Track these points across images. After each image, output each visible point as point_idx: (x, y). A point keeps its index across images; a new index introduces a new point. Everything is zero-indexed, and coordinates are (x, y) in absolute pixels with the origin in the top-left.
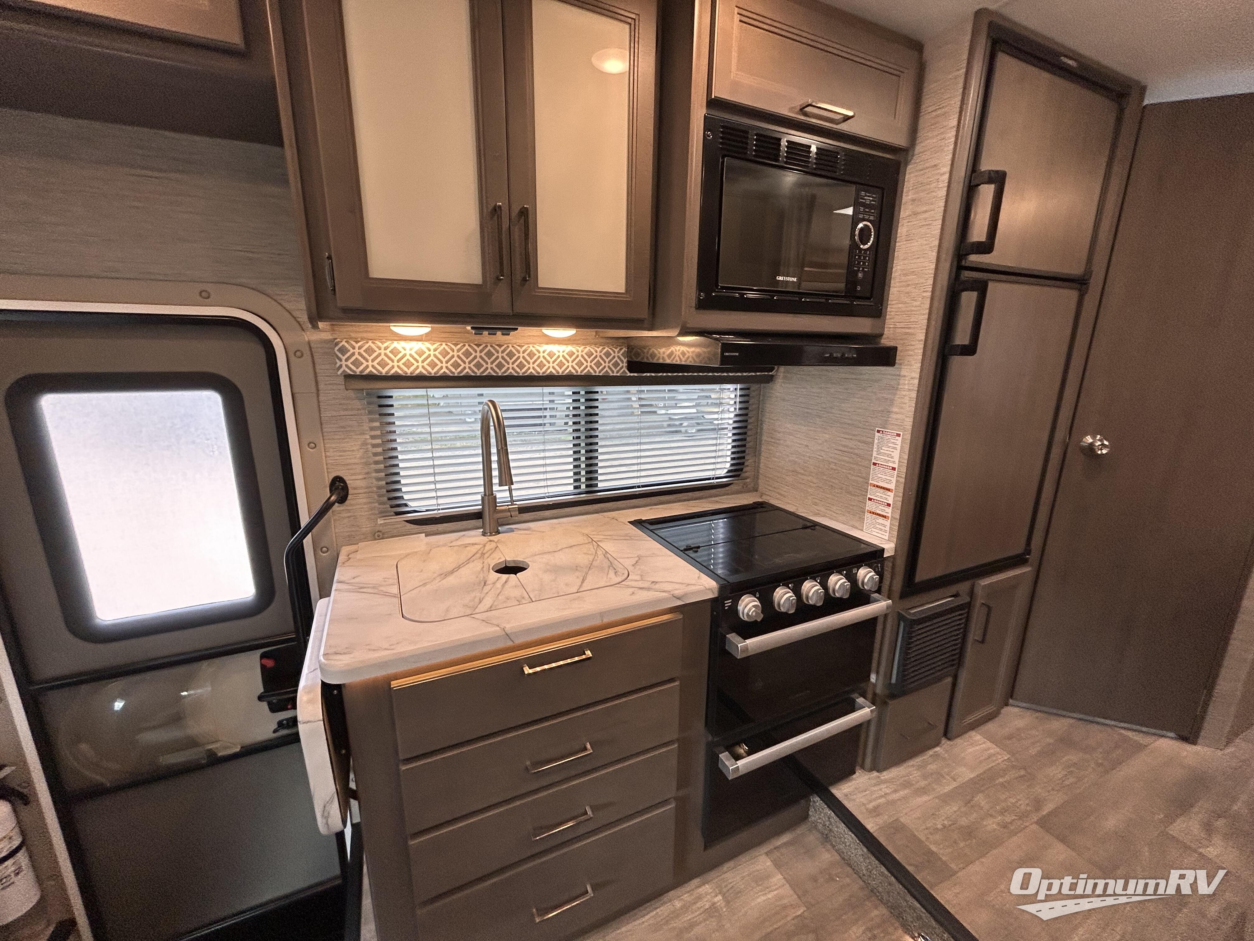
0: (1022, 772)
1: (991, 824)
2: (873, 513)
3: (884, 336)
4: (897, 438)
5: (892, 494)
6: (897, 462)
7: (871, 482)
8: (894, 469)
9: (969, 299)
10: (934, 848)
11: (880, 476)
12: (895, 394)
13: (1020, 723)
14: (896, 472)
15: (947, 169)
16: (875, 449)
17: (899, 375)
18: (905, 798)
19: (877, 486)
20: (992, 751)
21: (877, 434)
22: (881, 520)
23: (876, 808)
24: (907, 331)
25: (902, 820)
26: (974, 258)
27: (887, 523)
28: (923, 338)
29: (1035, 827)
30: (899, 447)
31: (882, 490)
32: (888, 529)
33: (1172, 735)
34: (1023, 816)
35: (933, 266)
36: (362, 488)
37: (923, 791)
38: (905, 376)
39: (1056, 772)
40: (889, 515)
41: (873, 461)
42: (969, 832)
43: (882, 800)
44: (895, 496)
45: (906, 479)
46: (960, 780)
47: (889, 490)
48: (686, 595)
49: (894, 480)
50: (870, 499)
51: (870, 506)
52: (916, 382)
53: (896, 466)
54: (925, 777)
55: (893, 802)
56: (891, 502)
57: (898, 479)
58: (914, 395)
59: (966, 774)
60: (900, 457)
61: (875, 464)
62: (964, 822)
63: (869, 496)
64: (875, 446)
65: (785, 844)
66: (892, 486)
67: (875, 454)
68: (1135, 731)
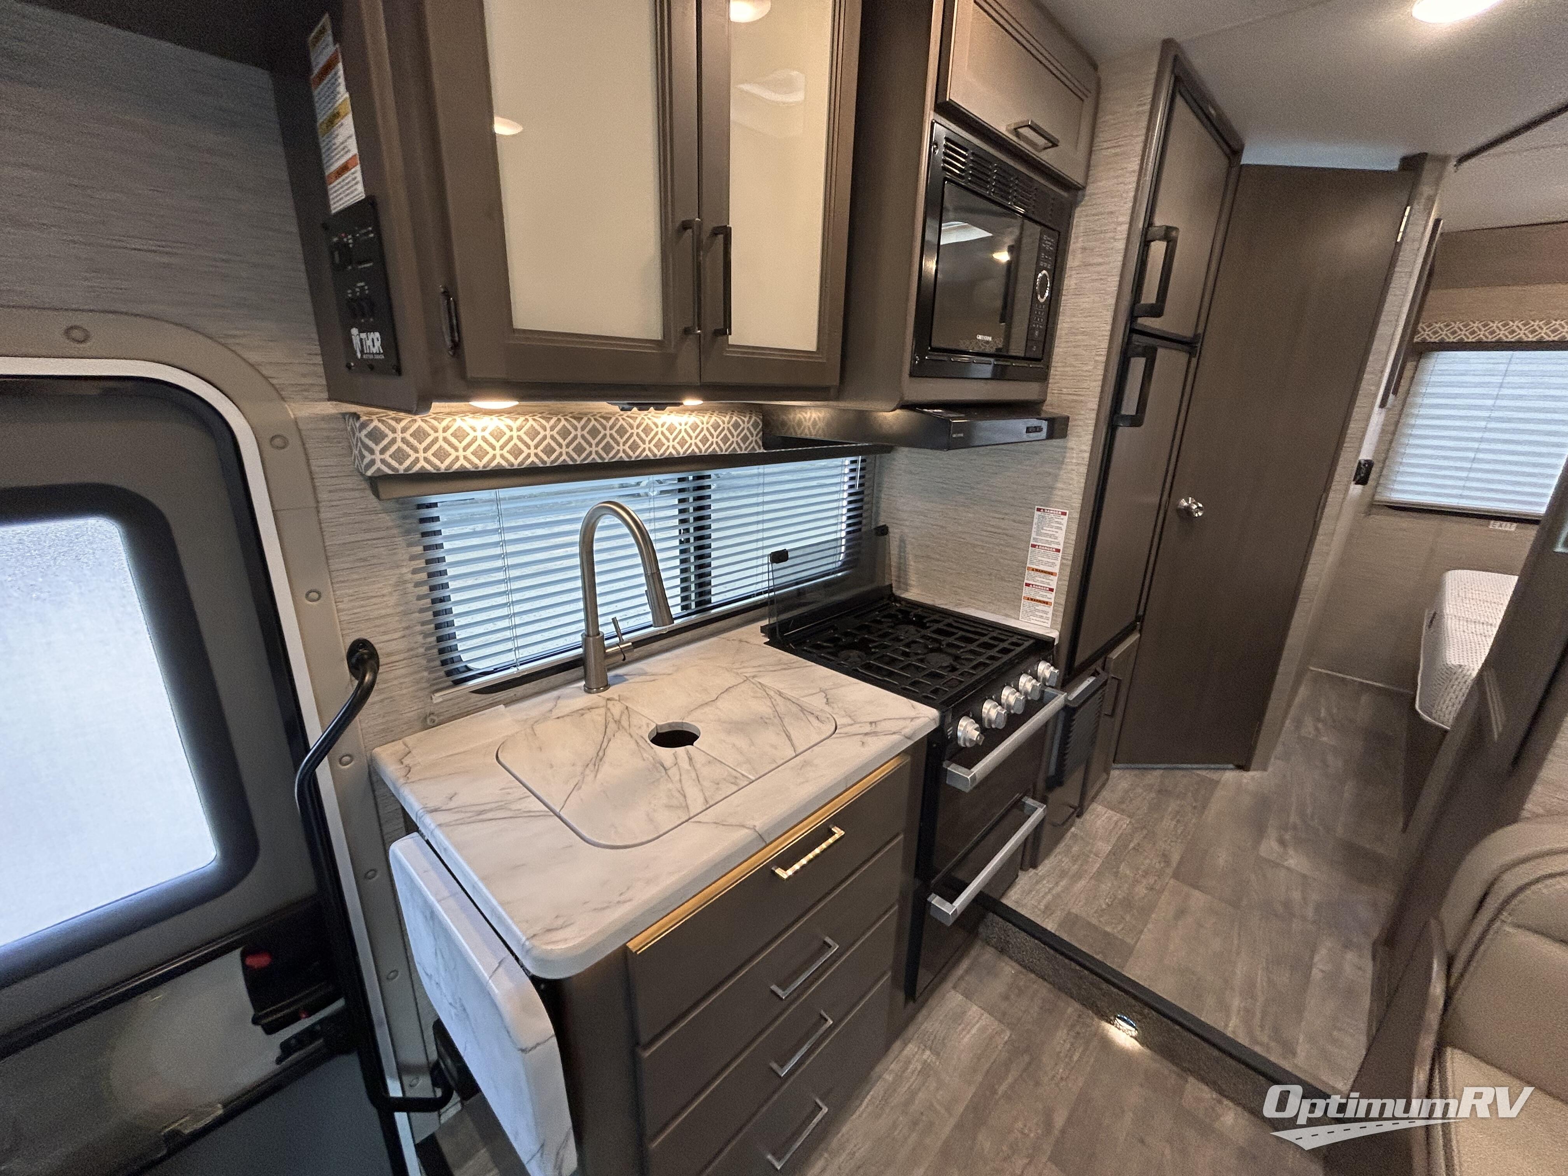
0: (1145, 832)
1: (1141, 890)
2: (1032, 599)
3: (1047, 402)
4: (1062, 517)
5: (1055, 578)
6: (1062, 544)
7: (1028, 565)
8: (1058, 551)
9: (1138, 365)
10: (1108, 929)
11: (1040, 558)
12: (1060, 469)
13: (1124, 785)
14: (1060, 554)
15: (1126, 219)
16: (1034, 530)
17: (1066, 448)
18: (1067, 889)
19: (1037, 570)
20: (1115, 818)
21: (1037, 513)
22: (1041, 607)
23: (1047, 907)
24: (1075, 398)
25: (1073, 911)
26: (1147, 322)
27: (1050, 609)
28: (1096, 407)
29: (1172, 882)
30: (1064, 527)
31: (1043, 575)
32: (1050, 615)
33: (1231, 766)
34: (1160, 874)
35: (1109, 327)
36: (399, 652)
37: (1078, 876)
38: (1072, 449)
39: (1168, 823)
40: (1052, 601)
41: (1032, 542)
42: (1127, 903)
43: (1049, 897)
44: (1059, 580)
45: (1073, 561)
46: (1103, 855)
47: (1051, 574)
48: (914, 734)
49: (1058, 563)
50: (1028, 585)
51: (1026, 592)
52: (1087, 455)
53: (1061, 547)
54: (1074, 861)
55: (1058, 896)
56: (1054, 587)
57: (1065, 562)
58: (1084, 470)
59: (1105, 848)
60: (1066, 538)
61: (1034, 546)
62: (1120, 895)
63: (1026, 581)
64: (1034, 526)
65: (967, 971)
66: (1056, 570)
67: (1034, 535)
68: (1207, 769)
